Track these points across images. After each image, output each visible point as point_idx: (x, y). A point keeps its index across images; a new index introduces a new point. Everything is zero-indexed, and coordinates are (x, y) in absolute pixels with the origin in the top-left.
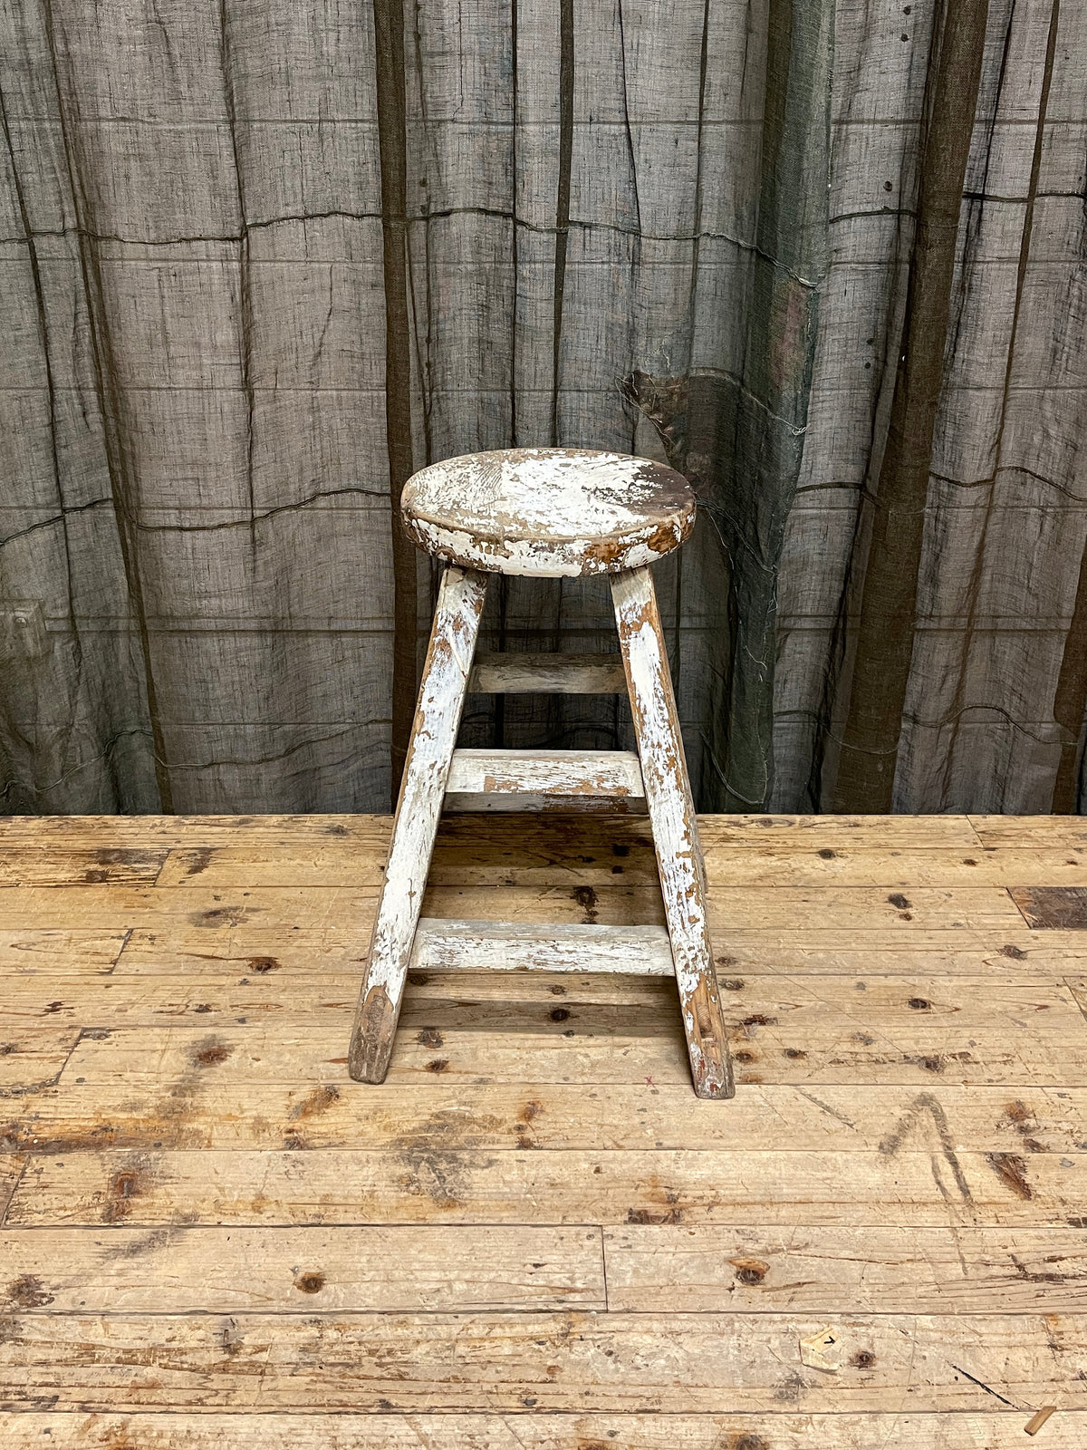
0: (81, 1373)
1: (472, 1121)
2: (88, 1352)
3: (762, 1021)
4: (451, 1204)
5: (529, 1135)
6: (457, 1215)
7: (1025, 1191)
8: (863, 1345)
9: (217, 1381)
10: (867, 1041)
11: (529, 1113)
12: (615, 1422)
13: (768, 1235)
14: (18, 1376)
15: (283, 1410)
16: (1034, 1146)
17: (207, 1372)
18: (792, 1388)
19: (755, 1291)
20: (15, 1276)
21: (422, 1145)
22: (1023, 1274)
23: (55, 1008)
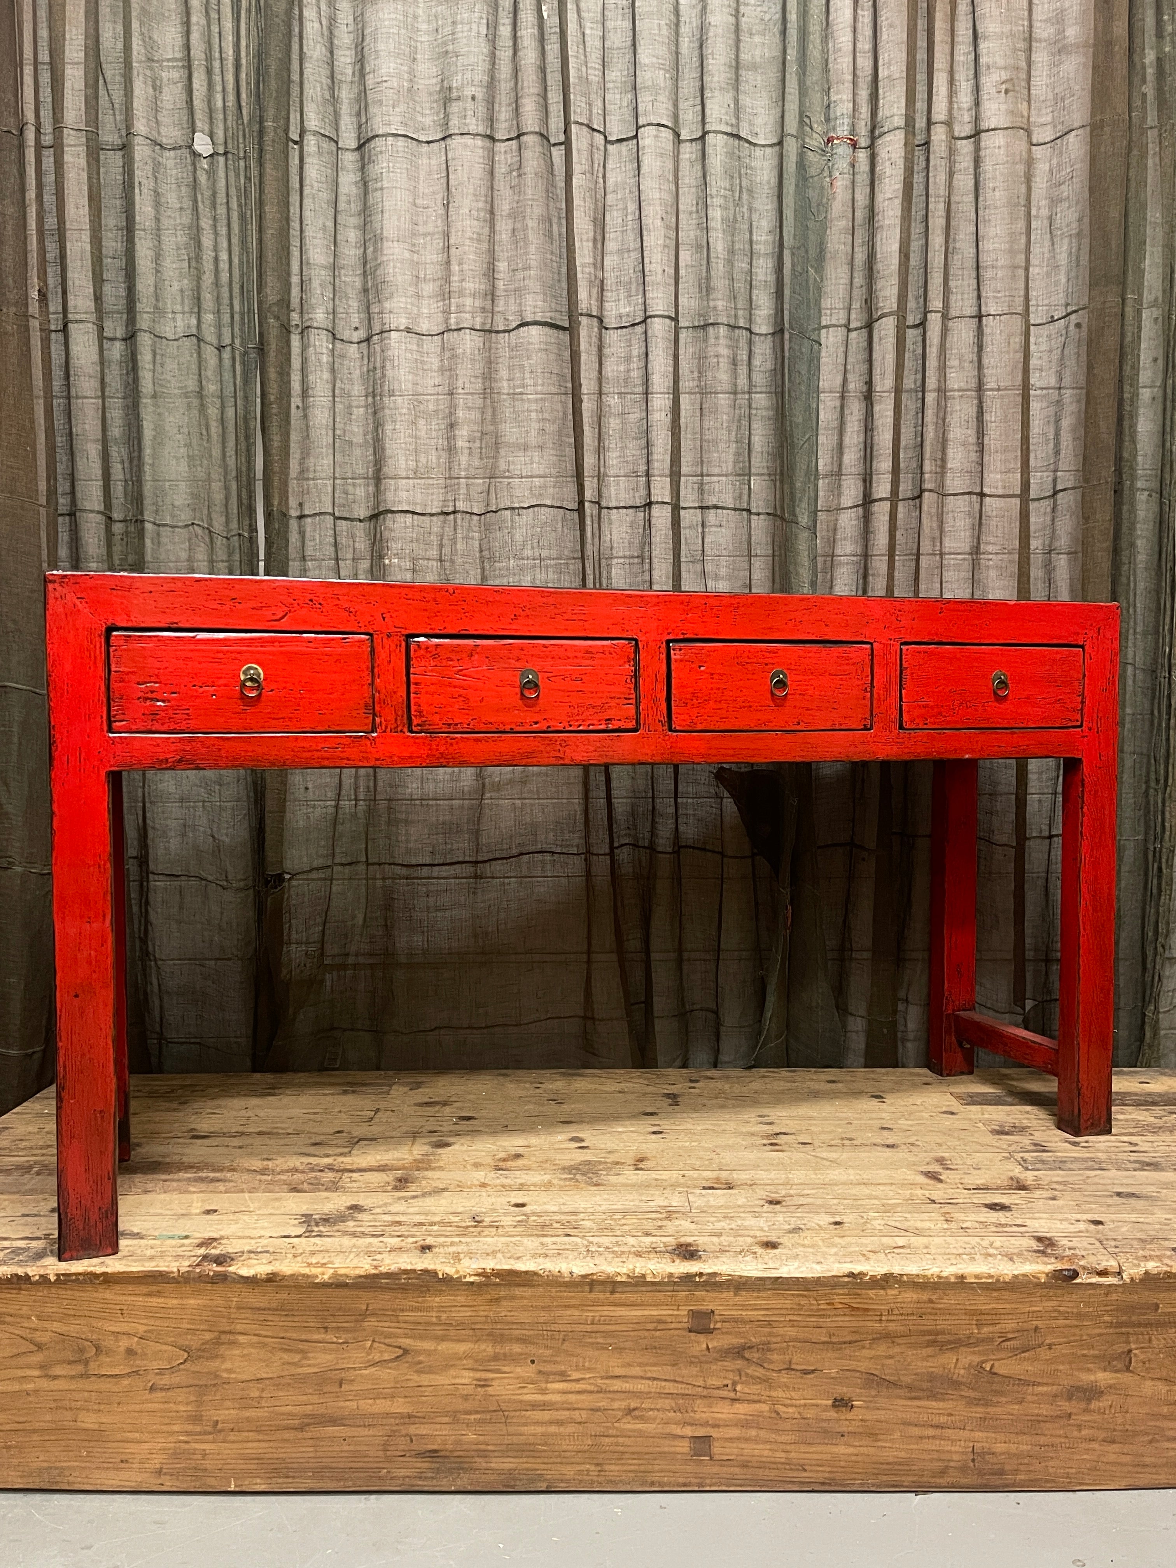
0: (396, 1228)
1: (606, 1163)
2: (399, 1223)
3: (785, 1134)
4: (596, 1185)
5: (641, 1166)
6: (601, 1188)
7: (940, 1181)
8: (838, 1219)
9: (472, 1229)
10: (851, 1139)
11: (641, 1160)
12: (696, 1238)
13: (783, 1193)
14: (359, 1229)
15: (513, 1236)
16: (948, 1169)
17: (468, 1227)
18: (797, 1230)
19: (778, 1206)
20: (349, 1204)
21: (577, 1169)
22: (934, 1202)
23: (339, 1132)
